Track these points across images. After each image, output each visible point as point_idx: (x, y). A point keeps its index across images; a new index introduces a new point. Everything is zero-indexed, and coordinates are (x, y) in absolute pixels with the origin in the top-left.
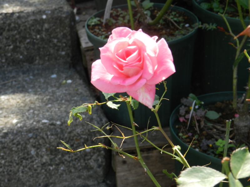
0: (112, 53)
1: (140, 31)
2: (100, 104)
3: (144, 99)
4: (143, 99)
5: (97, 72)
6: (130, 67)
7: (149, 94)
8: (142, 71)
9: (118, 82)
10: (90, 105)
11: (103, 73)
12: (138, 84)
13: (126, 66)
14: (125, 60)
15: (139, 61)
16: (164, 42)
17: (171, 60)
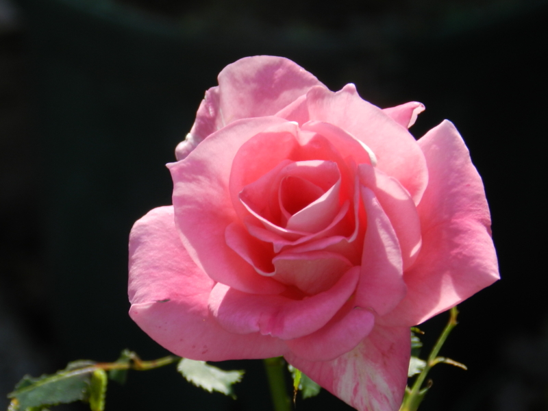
0: (221, 183)
1: (350, 91)
2: (146, 365)
3: (363, 391)
4: (355, 391)
5: (155, 267)
6: (305, 258)
7: (385, 365)
8: (356, 272)
9: (252, 322)
10: (99, 372)
11: (181, 272)
12: (340, 333)
13: (285, 250)
14: (281, 223)
15: (346, 228)
16: (454, 138)
17: (482, 221)
